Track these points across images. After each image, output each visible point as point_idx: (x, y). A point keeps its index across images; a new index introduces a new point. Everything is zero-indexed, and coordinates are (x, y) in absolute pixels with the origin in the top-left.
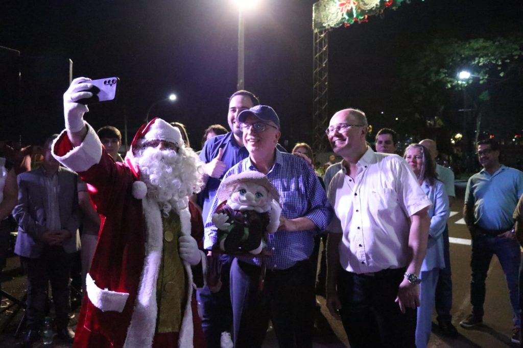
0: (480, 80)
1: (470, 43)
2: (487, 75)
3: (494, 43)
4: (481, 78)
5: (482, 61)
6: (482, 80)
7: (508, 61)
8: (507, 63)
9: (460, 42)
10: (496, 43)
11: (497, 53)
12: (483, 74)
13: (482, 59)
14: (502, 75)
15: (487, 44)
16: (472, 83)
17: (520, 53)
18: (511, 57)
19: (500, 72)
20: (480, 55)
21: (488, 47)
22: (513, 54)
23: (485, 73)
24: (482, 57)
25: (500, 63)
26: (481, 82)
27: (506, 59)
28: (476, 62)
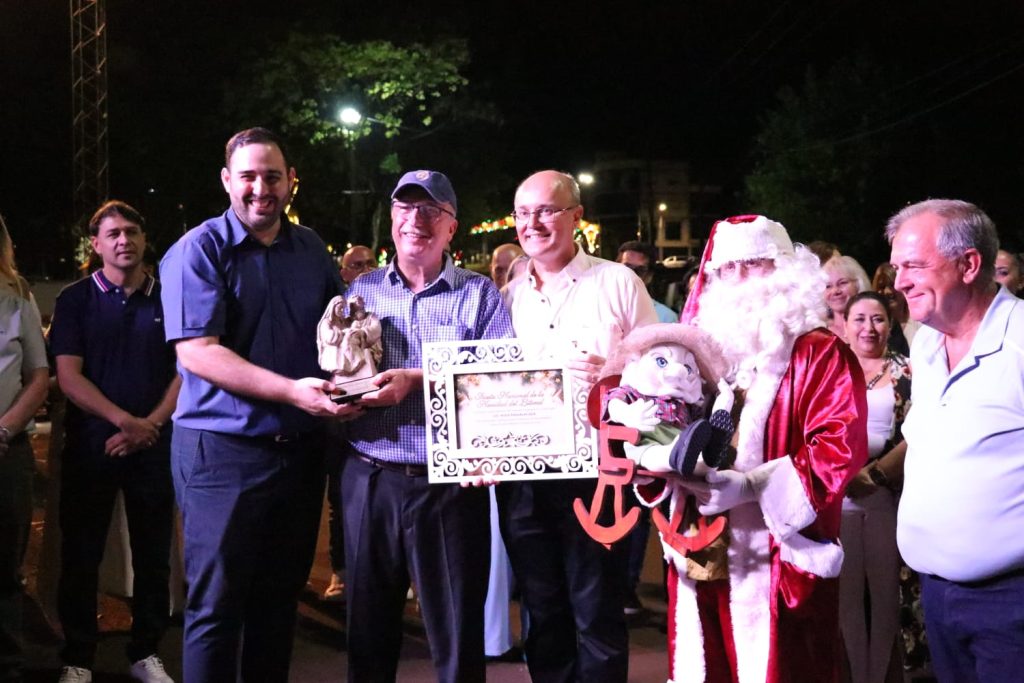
0: (386, 130)
1: (364, 48)
2: (400, 121)
3: (410, 53)
4: (389, 125)
5: (387, 90)
6: (391, 129)
7: (437, 94)
8: (435, 97)
9: (343, 44)
10: (415, 55)
11: (418, 75)
12: (391, 119)
13: (387, 85)
14: (427, 121)
15: (398, 55)
16: (371, 134)
17: (460, 80)
18: (443, 87)
19: (424, 115)
20: (385, 77)
21: (400, 61)
22: (447, 81)
23: (396, 116)
24: (388, 80)
25: (422, 97)
26: (388, 134)
27: (434, 90)
28: (377, 90)
